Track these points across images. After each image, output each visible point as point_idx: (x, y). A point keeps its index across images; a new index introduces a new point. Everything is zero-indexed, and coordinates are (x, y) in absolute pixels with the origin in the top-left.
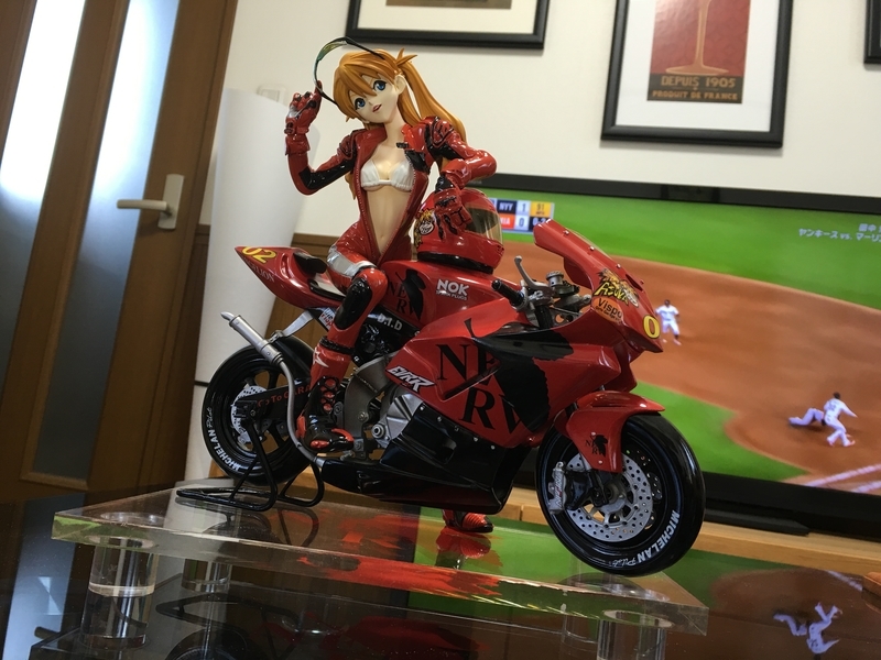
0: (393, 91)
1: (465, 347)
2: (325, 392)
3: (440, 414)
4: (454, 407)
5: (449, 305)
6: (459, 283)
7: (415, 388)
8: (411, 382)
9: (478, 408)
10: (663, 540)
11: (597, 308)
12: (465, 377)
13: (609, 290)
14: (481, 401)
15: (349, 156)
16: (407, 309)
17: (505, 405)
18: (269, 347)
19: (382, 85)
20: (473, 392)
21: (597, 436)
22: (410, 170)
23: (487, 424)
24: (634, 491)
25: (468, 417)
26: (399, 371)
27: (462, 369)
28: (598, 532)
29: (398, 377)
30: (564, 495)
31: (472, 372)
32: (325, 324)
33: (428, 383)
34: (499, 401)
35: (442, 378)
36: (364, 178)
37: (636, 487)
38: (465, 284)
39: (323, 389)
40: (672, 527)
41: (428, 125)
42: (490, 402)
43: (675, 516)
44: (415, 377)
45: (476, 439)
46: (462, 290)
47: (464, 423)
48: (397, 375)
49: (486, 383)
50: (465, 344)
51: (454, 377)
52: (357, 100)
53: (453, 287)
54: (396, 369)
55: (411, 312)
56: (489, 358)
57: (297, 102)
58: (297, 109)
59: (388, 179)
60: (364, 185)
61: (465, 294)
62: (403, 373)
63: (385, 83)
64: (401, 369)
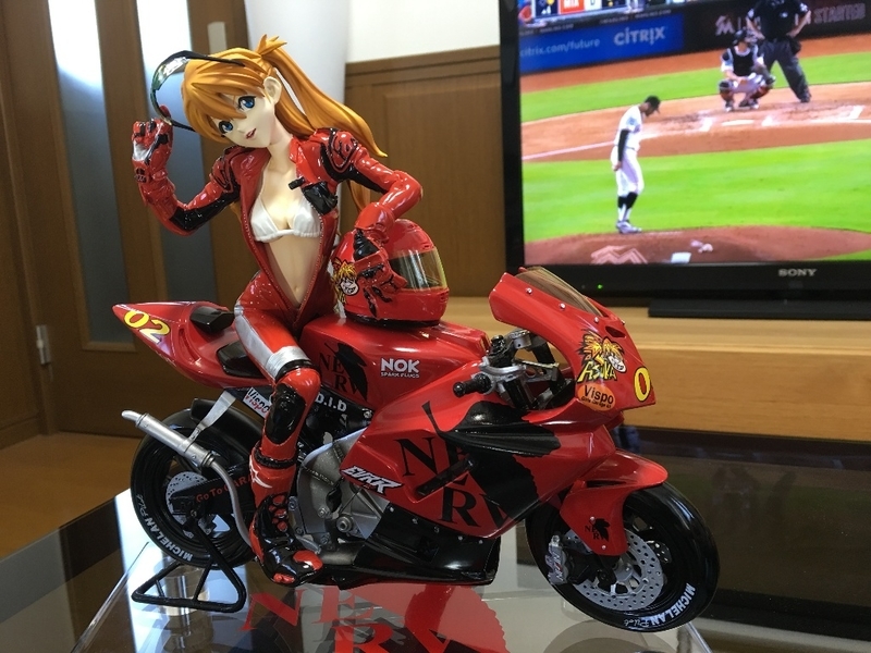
0: (267, 105)
1: (429, 439)
2: (275, 511)
3: (415, 515)
4: (430, 507)
5: (405, 385)
6: (406, 357)
7: (380, 490)
8: (374, 484)
9: (457, 508)
10: (677, 608)
11: (583, 399)
12: (435, 471)
13: (595, 372)
14: (459, 501)
15: (228, 188)
16: (348, 385)
17: (489, 505)
18: (193, 447)
19: (250, 101)
20: (449, 493)
21: (597, 520)
22: (313, 214)
23: (469, 520)
24: (640, 565)
25: (447, 516)
26: (356, 471)
27: (430, 463)
28: (605, 600)
29: (357, 478)
30: (565, 569)
31: (442, 464)
33: (394, 484)
34: (481, 502)
35: (408, 473)
36: (256, 232)
37: (643, 562)
38: (413, 357)
39: (272, 509)
40: (686, 598)
41: (322, 144)
42: (471, 501)
43: (690, 589)
44: (376, 478)
45: (461, 538)
46: (412, 366)
47: (445, 524)
48: (355, 476)
49: (462, 482)
50: (429, 438)
51: (424, 474)
52: (221, 124)
53: (401, 366)
54: (352, 469)
55: (354, 391)
56: (459, 450)
57: (140, 139)
58: (144, 147)
59: (288, 228)
60: (258, 239)
61: (417, 371)
62: (361, 474)
63: (253, 98)
64: (359, 469)
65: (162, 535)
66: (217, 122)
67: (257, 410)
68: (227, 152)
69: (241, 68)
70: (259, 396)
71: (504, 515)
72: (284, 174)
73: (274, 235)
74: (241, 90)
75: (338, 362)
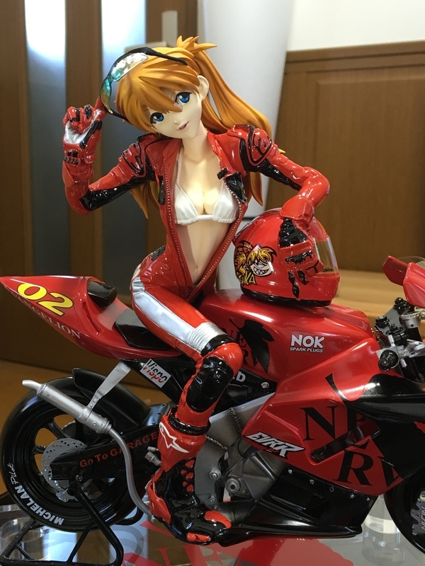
0: (198, 101)
1: (333, 408)
2: (186, 474)
4: (328, 469)
5: (310, 358)
6: (314, 336)
7: (282, 454)
8: (277, 448)
9: (355, 470)
12: (333, 435)
14: (357, 462)
15: (142, 173)
18: (93, 416)
19: (186, 96)
20: (349, 456)
22: (234, 203)
23: (364, 481)
25: (343, 477)
26: (261, 437)
27: (330, 429)
29: (260, 444)
31: (341, 429)
32: (149, 377)
33: (297, 449)
34: (377, 463)
35: (308, 438)
36: (178, 215)
38: (320, 336)
39: (184, 472)
41: (242, 139)
42: (368, 463)
44: (280, 443)
45: (352, 496)
46: (317, 343)
47: (341, 484)
48: (259, 441)
49: (364, 447)
51: (324, 438)
52: (154, 115)
53: (308, 341)
54: (257, 435)
55: (255, 363)
56: (359, 417)
57: (75, 123)
58: (77, 131)
59: (204, 212)
60: (179, 222)
61: (321, 346)
62: (266, 440)
63: (189, 94)
64: (264, 435)
65: (32, 501)
66: (152, 112)
67: (153, 380)
68: (140, 139)
69: (184, 67)
70: (158, 367)
71: (395, 474)
72: (197, 163)
73: (194, 220)
74: (180, 85)
75: (241, 337)
